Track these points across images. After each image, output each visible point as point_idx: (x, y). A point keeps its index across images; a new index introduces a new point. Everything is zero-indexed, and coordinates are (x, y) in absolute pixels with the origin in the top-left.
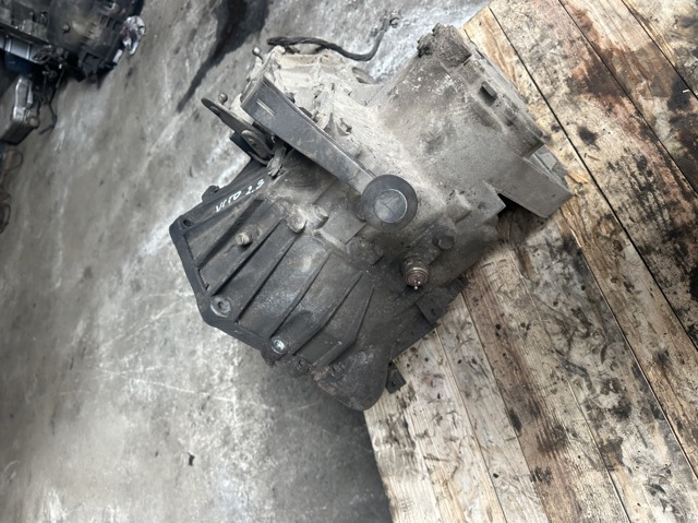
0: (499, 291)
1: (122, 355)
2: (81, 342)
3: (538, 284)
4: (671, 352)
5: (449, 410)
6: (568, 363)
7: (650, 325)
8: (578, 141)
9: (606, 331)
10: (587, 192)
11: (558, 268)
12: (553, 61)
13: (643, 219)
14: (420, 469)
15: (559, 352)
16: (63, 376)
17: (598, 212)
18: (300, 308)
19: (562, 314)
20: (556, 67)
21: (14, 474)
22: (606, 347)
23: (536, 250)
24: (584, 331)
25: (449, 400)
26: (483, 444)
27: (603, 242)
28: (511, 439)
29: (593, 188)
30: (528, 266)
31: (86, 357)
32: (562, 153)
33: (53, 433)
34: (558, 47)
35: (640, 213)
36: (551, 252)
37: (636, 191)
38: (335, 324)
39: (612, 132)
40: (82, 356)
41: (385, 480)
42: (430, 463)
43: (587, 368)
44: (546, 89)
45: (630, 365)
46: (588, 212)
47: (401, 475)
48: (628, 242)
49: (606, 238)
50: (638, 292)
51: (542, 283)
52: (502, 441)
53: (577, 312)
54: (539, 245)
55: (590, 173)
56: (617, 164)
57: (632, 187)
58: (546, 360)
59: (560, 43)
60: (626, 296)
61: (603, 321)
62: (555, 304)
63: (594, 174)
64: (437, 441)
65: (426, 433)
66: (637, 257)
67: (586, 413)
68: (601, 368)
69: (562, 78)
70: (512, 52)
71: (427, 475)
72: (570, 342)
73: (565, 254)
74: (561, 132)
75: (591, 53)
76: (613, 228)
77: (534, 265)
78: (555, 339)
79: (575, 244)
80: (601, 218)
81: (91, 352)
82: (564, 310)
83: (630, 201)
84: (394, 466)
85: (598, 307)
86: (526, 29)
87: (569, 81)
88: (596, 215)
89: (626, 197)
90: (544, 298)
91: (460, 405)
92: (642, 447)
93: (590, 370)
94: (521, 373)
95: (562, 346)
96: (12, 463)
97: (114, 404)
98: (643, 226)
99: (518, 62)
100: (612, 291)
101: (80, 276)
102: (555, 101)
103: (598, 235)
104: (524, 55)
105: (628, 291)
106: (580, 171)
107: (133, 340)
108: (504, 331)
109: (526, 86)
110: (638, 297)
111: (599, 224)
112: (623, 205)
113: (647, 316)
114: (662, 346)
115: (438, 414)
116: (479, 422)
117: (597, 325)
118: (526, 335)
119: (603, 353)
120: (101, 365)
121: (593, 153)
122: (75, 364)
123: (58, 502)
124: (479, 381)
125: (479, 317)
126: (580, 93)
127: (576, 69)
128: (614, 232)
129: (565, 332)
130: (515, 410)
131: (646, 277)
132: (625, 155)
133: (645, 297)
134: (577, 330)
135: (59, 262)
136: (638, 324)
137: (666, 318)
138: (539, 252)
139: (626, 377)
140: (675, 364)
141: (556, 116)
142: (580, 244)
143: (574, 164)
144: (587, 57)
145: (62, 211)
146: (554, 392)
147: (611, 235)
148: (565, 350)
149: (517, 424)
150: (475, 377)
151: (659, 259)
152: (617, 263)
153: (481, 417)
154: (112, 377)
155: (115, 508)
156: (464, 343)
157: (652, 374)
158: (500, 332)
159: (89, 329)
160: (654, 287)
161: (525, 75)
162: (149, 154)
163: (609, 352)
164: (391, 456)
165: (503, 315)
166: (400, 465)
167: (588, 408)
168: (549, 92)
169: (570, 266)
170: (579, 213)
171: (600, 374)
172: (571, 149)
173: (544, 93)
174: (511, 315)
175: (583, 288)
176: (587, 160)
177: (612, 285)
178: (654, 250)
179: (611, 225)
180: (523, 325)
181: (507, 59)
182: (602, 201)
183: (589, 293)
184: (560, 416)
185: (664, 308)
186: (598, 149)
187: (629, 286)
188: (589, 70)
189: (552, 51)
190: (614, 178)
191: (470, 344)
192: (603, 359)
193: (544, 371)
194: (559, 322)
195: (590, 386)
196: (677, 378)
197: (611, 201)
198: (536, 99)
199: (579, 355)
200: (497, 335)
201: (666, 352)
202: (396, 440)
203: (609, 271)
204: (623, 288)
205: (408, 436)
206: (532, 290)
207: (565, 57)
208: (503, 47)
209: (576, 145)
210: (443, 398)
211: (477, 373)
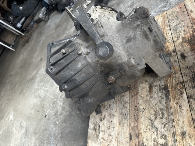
0: (140, 96)
1: (41, 83)
2: (33, 76)
3: (152, 97)
4: (187, 133)
5: (113, 127)
6: (153, 125)
7: (183, 121)
8: (179, 57)
9: (168, 119)
10: (177, 73)
11: (160, 94)
12: (180, 31)
13: (192, 87)
14: (98, 141)
15: (151, 120)
16: (26, 84)
17: (178, 81)
18: (74, 77)
19: (156, 109)
20: (180, 33)
21: (6, 104)
22: (166, 124)
23: (155, 87)
24: (161, 116)
25: (114, 124)
26: (119, 140)
27: (177, 90)
28: (128, 142)
29: (179, 73)
30: (151, 91)
31: (33, 81)
32: (174, 59)
33: (19, 97)
34: (183, 28)
35: (192, 85)
36: (160, 89)
37: (193, 77)
38: (83, 86)
39: (191, 57)
40: (32, 80)
41: (88, 140)
42: (102, 140)
43: (158, 128)
44: (175, 39)
45: (172, 132)
46: (175, 80)
47: (93, 141)
48: (185, 93)
49: (178, 89)
50: (183, 110)
51: (154, 97)
52: (124, 142)
53: (161, 110)
54: (157, 85)
55: (180, 68)
56: (190, 67)
57: (192, 76)
58: (146, 121)
59: (184, 27)
60: (179, 110)
61: (168, 115)
62: (156, 105)
63: (181, 68)
64: (107, 134)
65: (104, 131)
66: (186, 98)
67: (153, 142)
68: (163, 130)
69: (181, 37)
70: (168, 26)
71: (100, 143)
72: (156, 118)
73: (164, 91)
74: (175, 53)
75: (192, 31)
76: (181, 87)
77: (153, 91)
78: (152, 116)
79: (168, 88)
80: (179, 82)
81: (34, 80)
82: (157, 108)
83: (190, 80)
84: (92, 137)
85: (168, 110)
86: (175, 20)
87: (183, 38)
88: (177, 81)
89: (189, 78)
90: (153, 102)
91: (117, 126)
93: (159, 129)
94: (138, 123)
95: (153, 119)
96: (7, 101)
97: (34, 95)
98: (192, 89)
99: (169, 29)
100: (174, 107)
101: (39, 59)
102: (176, 43)
103: (176, 88)
104: (172, 28)
105: (180, 108)
106: (177, 67)
107: (44, 80)
108: (137, 108)
109: (169, 37)
110: (182, 111)
111: (178, 84)
112: (187, 80)
113: (183, 118)
114: (185, 130)
115: (110, 126)
116: (120, 133)
117: (166, 116)
118: (143, 112)
119: (165, 125)
120: (35, 84)
121: (183, 62)
122: (30, 81)
123: (13, 115)
124: (124, 121)
125: (131, 102)
126: (185, 43)
127: (186, 35)
128: (181, 88)
129: (155, 115)
130: (132, 133)
131: (187, 106)
132: (193, 65)
133: (184, 112)
134: (159, 115)
135: (36, 55)
136: (179, 120)
137: (189, 121)
138: (156, 87)
139: (169, 136)
140: (187, 137)
141: (175, 48)
142: (169, 89)
143: (176, 64)
144: (191, 32)
145: (41, 42)
146: (146, 132)
147: (180, 89)
148: (153, 120)
149: (131, 138)
150: (124, 119)
151: (193, 101)
152: (179, 98)
153: (121, 132)
154: (36, 88)
155: (24, 122)
156: (124, 108)
157: (179, 138)
158: (136, 108)
159: (36, 74)
160: (189, 110)
161: (170, 34)
162: (66, 33)
163: (167, 125)
164: (92, 134)
165: (139, 103)
166: (94, 137)
167: (154, 141)
168: (176, 40)
169: (164, 95)
170: (173, 79)
171: (162, 132)
172: (176, 59)
173: (174, 40)
174: (141, 104)
175: (166, 103)
176: (180, 64)
177: (175, 105)
178: (193, 98)
179: (181, 86)
180: (143, 108)
181: (166, 28)
182: (181, 77)
183: (167, 105)
184: (145, 141)
185: (190, 118)
186: (185, 61)
187: (180, 107)
188: (190, 37)
189: (181, 28)
190: (187, 71)
191: (126, 109)
192: (164, 127)
193: (145, 125)
194: (154, 111)
195: (157, 135)
196: (186, 142)
197: (184, 78)
198: (171, 41)
199: (157, 123)
200: (135, 109)
201: (186, 132)
202: (95, 130)
203: (176, 100)
204: (179, 107)
205: (99, 130)
206: (150, 98)
207: (184, 31)
208: (166, 24)
209: (178, 58)
210: (113, 122)
211: (125, 118)
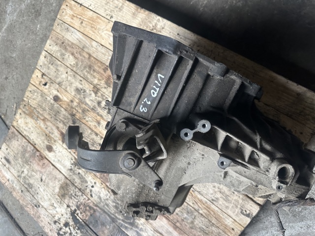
59: (183, 220)
84: (147, 21)
86: (203, 227)
92: (91, 98)
104: (196, 214)
164: (150, 22)
181: (205, 211)
189: (184, 217)
196: (94, 121)
201: (99, 126)
208: (211, 217)
